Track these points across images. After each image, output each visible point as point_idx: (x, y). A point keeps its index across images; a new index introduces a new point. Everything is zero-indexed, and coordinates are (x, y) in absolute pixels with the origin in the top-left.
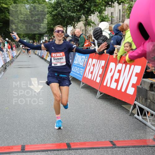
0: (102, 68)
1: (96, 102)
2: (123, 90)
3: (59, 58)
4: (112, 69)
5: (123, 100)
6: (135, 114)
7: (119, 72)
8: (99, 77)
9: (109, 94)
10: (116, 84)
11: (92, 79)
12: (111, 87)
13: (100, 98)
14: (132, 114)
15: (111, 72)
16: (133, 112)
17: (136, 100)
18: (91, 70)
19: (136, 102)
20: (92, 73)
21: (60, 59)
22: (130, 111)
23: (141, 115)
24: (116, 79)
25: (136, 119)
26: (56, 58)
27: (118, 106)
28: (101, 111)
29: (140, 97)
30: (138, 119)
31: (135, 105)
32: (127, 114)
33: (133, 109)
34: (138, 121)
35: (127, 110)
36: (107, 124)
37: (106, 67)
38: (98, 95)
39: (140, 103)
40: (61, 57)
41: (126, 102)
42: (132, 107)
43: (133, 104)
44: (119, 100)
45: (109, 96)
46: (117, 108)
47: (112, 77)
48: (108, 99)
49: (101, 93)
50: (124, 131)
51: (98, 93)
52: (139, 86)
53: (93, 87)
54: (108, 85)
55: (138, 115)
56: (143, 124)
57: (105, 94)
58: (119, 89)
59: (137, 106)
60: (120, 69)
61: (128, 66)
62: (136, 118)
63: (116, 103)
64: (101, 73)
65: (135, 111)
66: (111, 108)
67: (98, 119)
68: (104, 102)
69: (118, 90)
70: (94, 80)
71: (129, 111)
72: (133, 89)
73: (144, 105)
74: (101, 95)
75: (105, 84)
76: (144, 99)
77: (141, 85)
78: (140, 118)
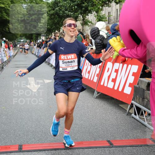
0: (99, 68)
1: (93, 102)
2: (120, 90)
3: (70, 60)
4: (109, 69)
5: (121, 100)
6: (132, 114)
7: (117, 71)
8: (97, 76)
9: (106, 94)
10: (113, 83)
11: (89, 79)
12: (108, 86)
13: (97, 98)
14: (129, 114)
15: (108, 71)
16: (130, 111)
17: (134, 100)
18: (88, 70)
19: (133, 102)
20: (89, 72)
21: (71, 62)
22: (128, 111)
23: (138, 114)
24: (113, 79)
25: (133, 119)
26: (66, 61)
27: (115, 105)
28: (98, 110)
29: (138, 96)
30: (135, 119)
31: (132, 104)
32: (124, 113)
33: (130, 109)
34: (135, 120)
35: (124, 109)
36: (104, 124)
37: (103, 67)
38: (96, 94)
39: (137, 102)
40: (72, 60)
41: (123, 101)
42: (129, 106)
43: (130, 104)
44: (117, 99)
45: (106, 95)
46: (115, 108)
47: (109, 77)
48: (105, 98)
49: (98, 93)
50: (121, 130)
51: (96, 93)
52: (136, 85)
53: (90, 86)
54: (105, 85)
55: (135, 114)
56: (140, 124)
57: (102, 94)
58: (116, 88)
59: (134, 106)
60: (117, 69)
61: (125, 65)
62: (133, 117)
63: (113, 103)
64: (98, 73)
65: (132, 111)
66: (108, 107)
67: (95, 118)
68: (101, 101)
69: (115, 90)
70: (92, 79)
71: (126, 110)
72: (130, 89)
73: (141, 105)
74: (98, 95)
75: (102, 84)
76: (141, 99)
77: (138, 84)
78: (137, 117)
